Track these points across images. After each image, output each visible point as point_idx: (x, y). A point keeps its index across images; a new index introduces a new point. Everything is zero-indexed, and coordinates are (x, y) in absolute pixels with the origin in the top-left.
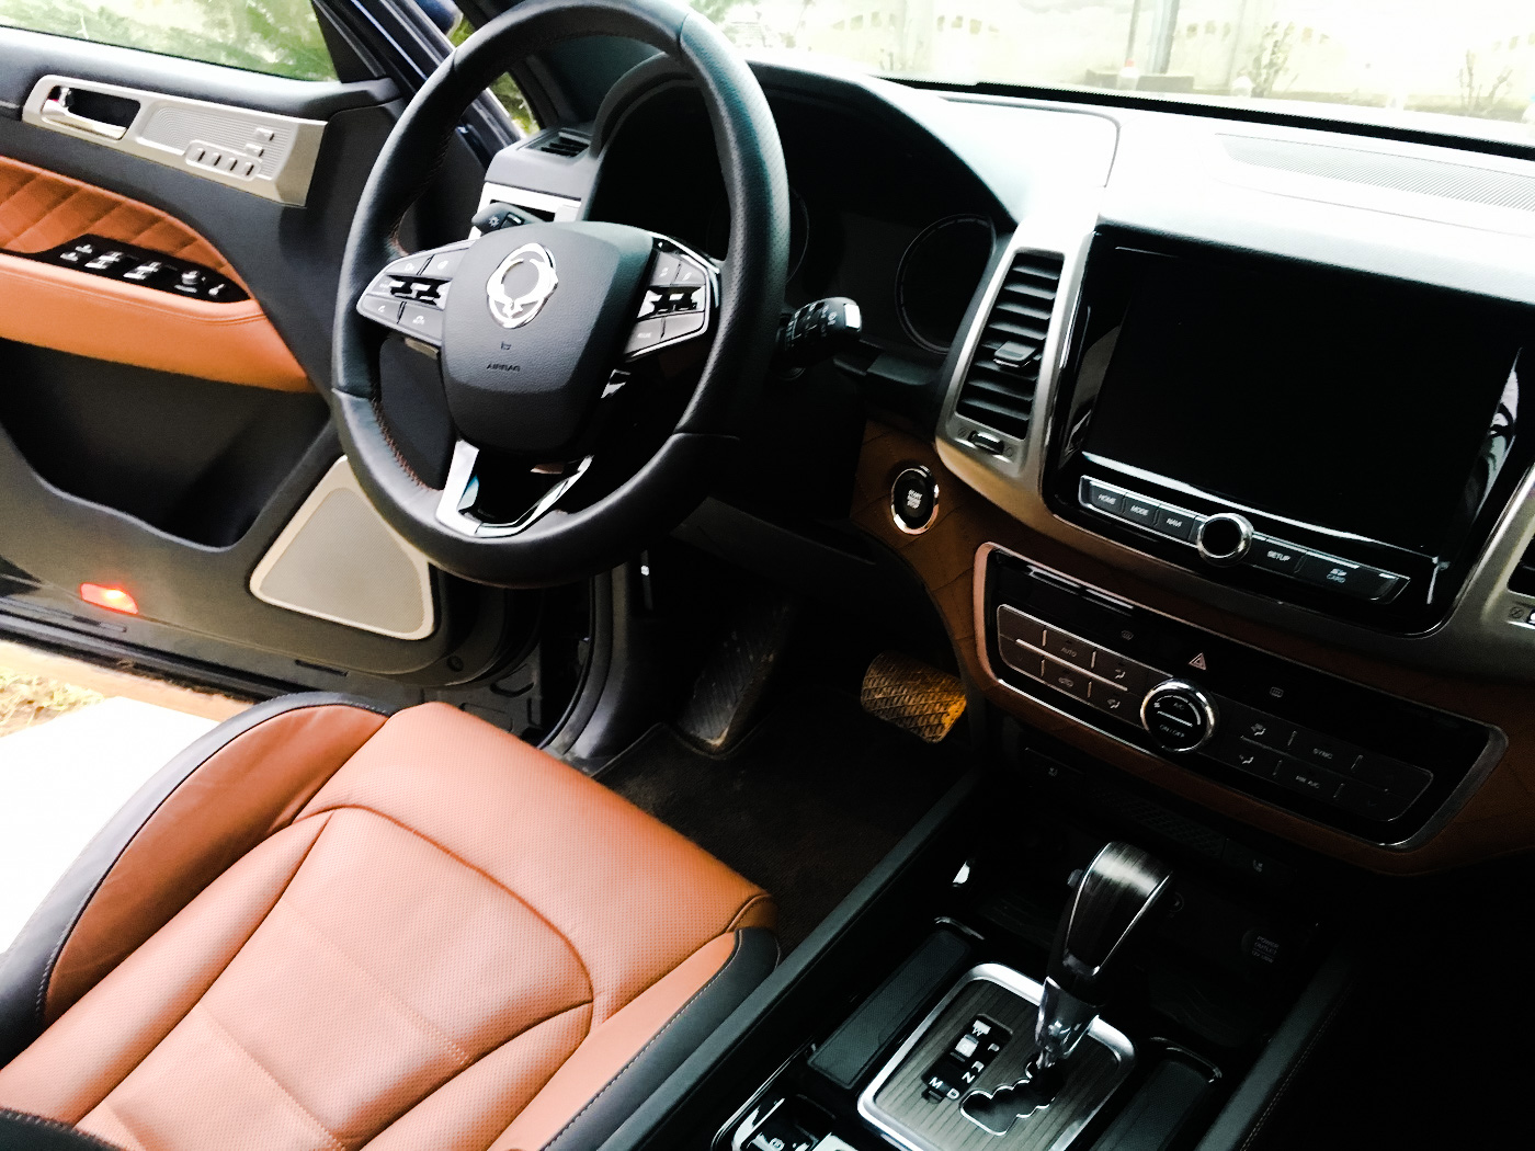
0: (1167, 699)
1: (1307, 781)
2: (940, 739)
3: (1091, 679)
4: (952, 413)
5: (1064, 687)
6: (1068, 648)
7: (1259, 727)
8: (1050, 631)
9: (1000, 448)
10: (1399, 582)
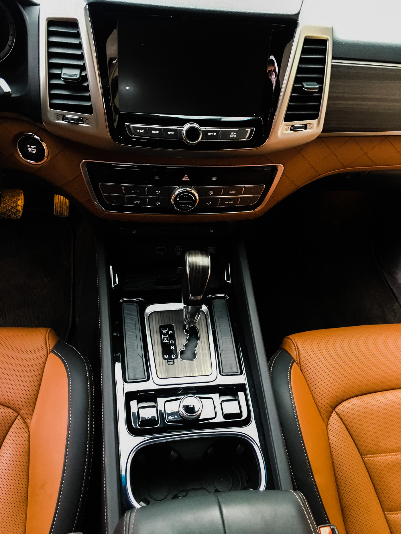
0: (180, 196)
1: (229, 202)
2: (20, 216)
4: (47, 109)
5: (137, 204)
6: (134, 190)
7: (211, 192)
8: (125, 186)
9: (81, 120)
10: (252, 130)
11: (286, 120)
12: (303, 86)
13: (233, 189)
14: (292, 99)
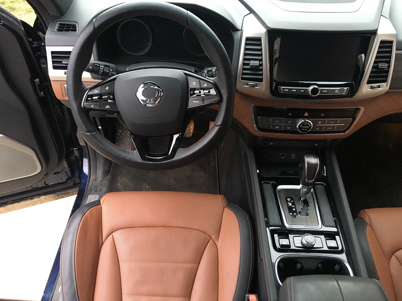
0: (302, 124)
2: (191, 135)
4: (240, 80)
7: (320, 122)
9: (256, 85)
10: (348, 89)
11: (368, 83)
12: (378, 65)
13: (333, 121)
14: (372, 72)
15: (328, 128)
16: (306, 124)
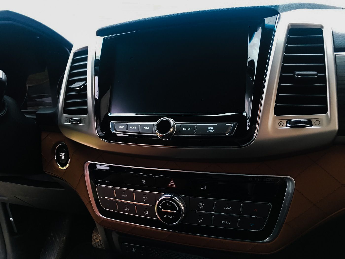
0: (164, 204)
1: (225, 222)
3: (135, 205)
4: (62, 115)
5: (126, 211)
6: (124, 195)
7: (201, 205)
8: (116, 190)
9: (80, 121)
10: (235, 125)
15: (222, 222)
16: (169, 203)
